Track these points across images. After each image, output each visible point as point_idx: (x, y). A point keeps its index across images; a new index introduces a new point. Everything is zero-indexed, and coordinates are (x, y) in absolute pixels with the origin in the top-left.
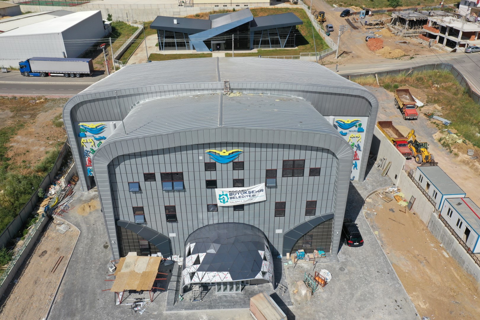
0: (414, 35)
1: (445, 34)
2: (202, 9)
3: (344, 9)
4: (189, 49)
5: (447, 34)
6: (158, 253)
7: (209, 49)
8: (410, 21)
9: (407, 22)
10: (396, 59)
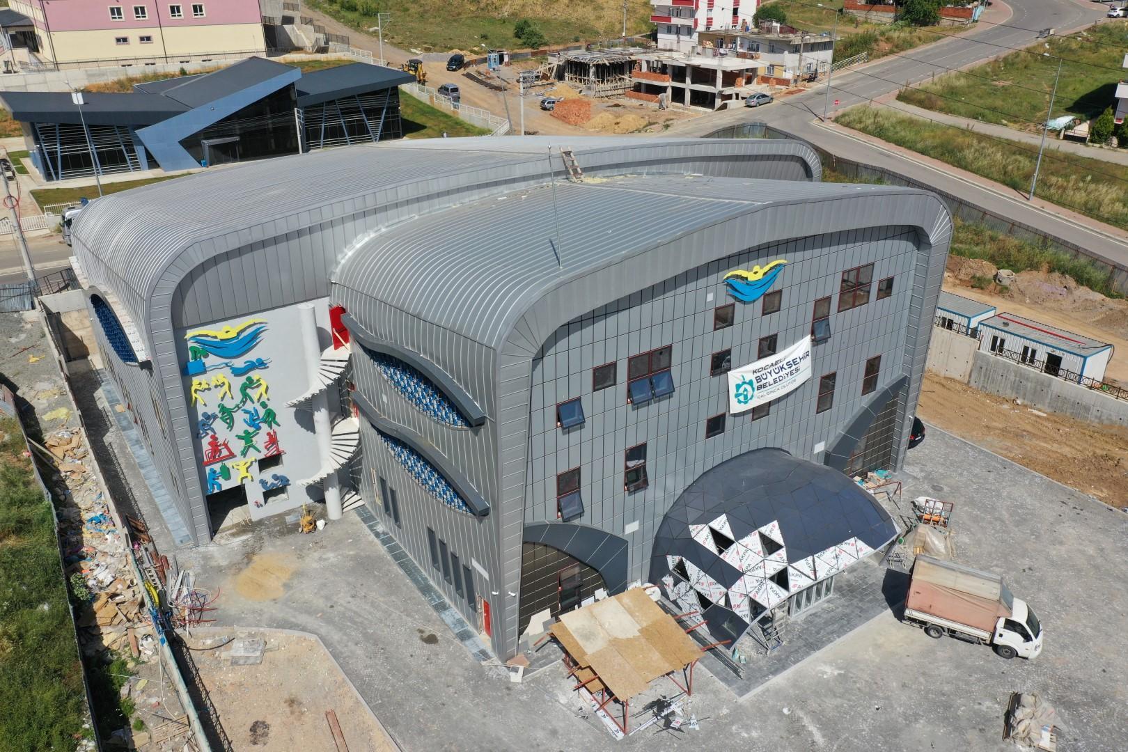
0: (613, 92)
1: (683, 81)
2: (93, 75)
3: (452, 53)
4: (137, 167)
5: (688, 80)
6: (597, 592)
7: (200, 163)
8: (597, 66)
9: (592, 70)
10: (640, 132)
